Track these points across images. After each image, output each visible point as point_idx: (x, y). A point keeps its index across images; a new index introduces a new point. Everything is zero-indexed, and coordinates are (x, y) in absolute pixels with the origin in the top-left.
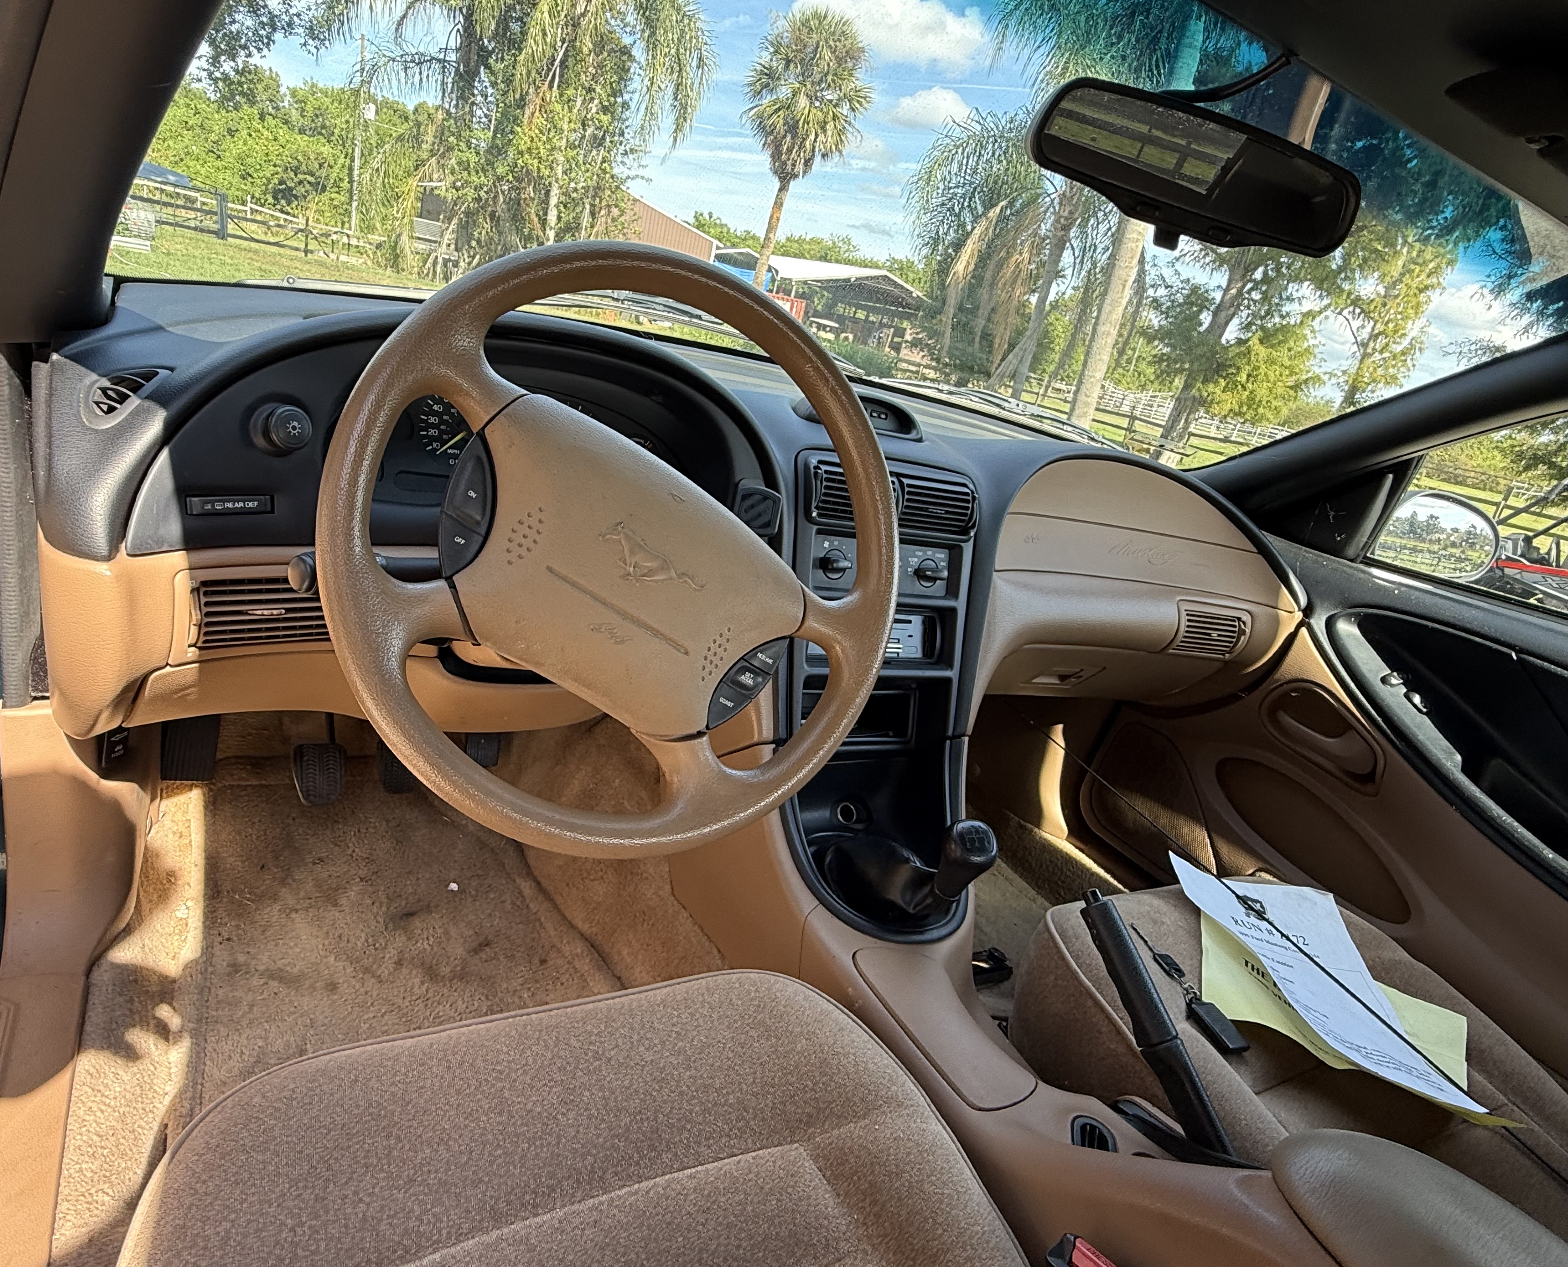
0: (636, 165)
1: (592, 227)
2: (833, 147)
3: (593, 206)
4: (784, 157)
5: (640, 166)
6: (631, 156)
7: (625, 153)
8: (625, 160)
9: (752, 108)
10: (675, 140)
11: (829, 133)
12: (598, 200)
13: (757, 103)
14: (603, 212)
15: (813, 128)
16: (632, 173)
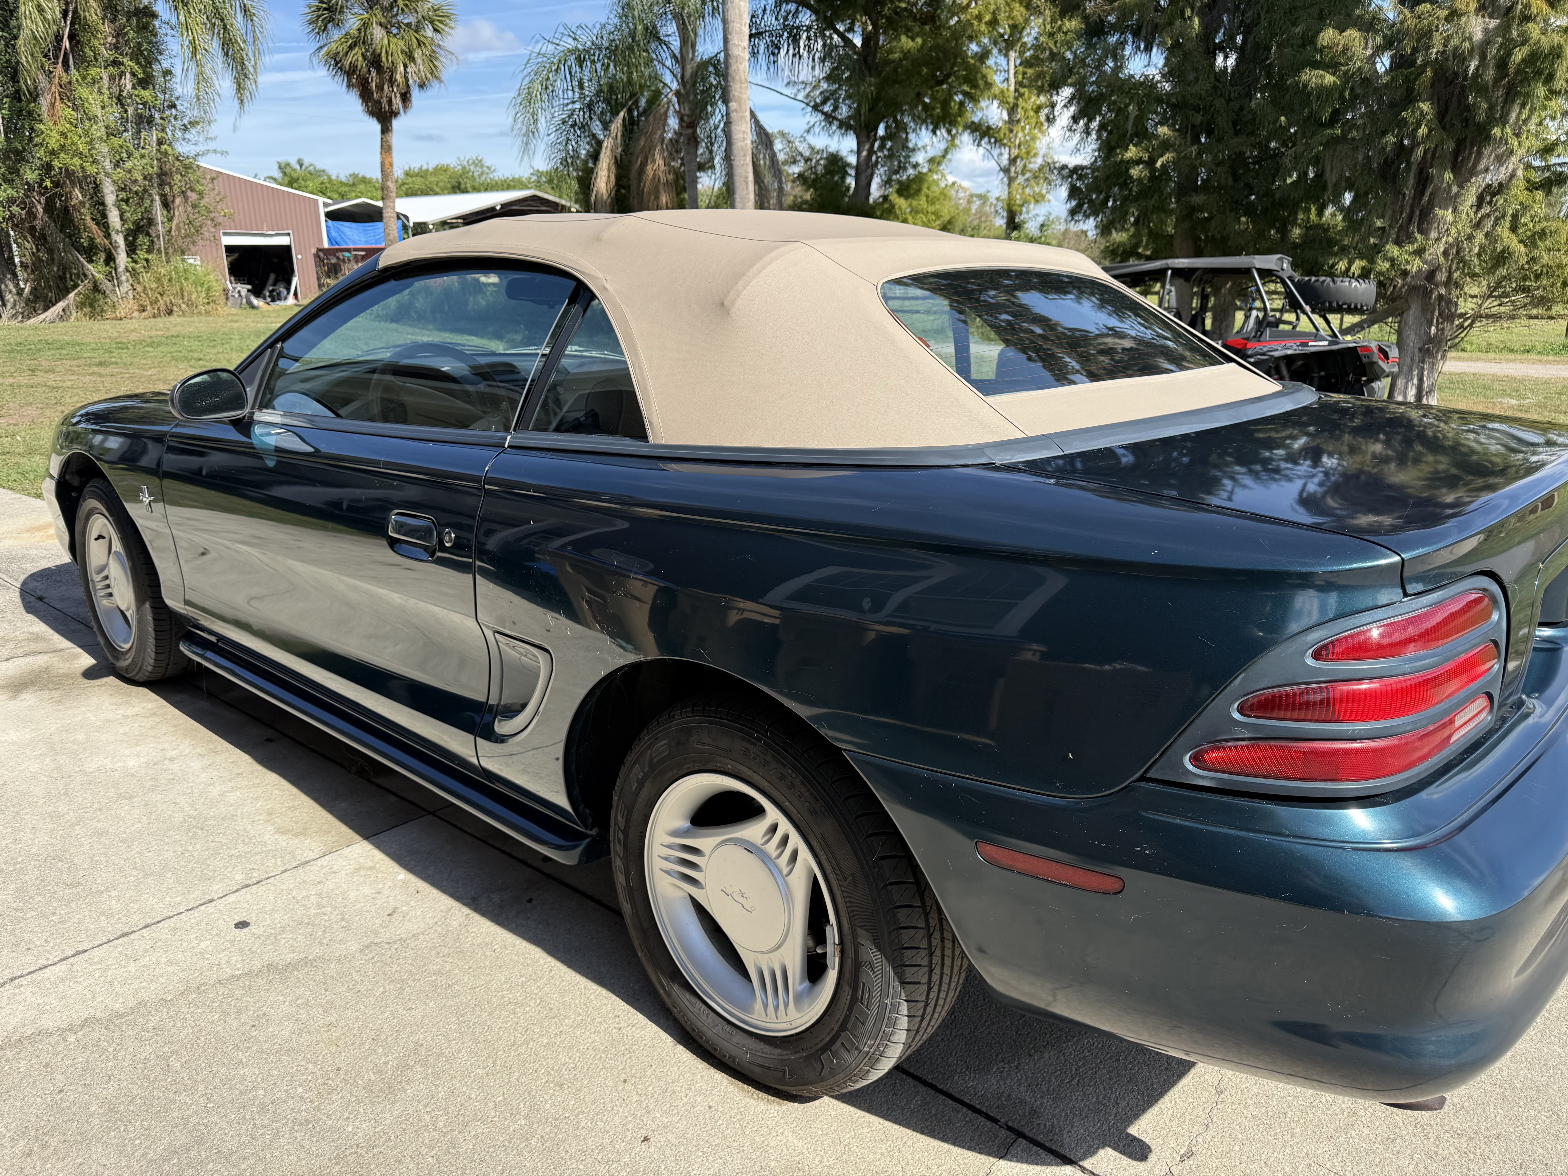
0: (201, 139)
1: (170, 220)
2: (429, 75)
3: (163, 196)
4: (375, 95)
5: (207, 139)
6: (193, 131)
7: (185, 129)
8: (187, 136)
9: (321, 47)
10: (242, 101)
11: (419, 61)
12: (167, 188)
13: (325, 41)
14: (178, 201)
15: (400, 60)
16: (200, 148)
